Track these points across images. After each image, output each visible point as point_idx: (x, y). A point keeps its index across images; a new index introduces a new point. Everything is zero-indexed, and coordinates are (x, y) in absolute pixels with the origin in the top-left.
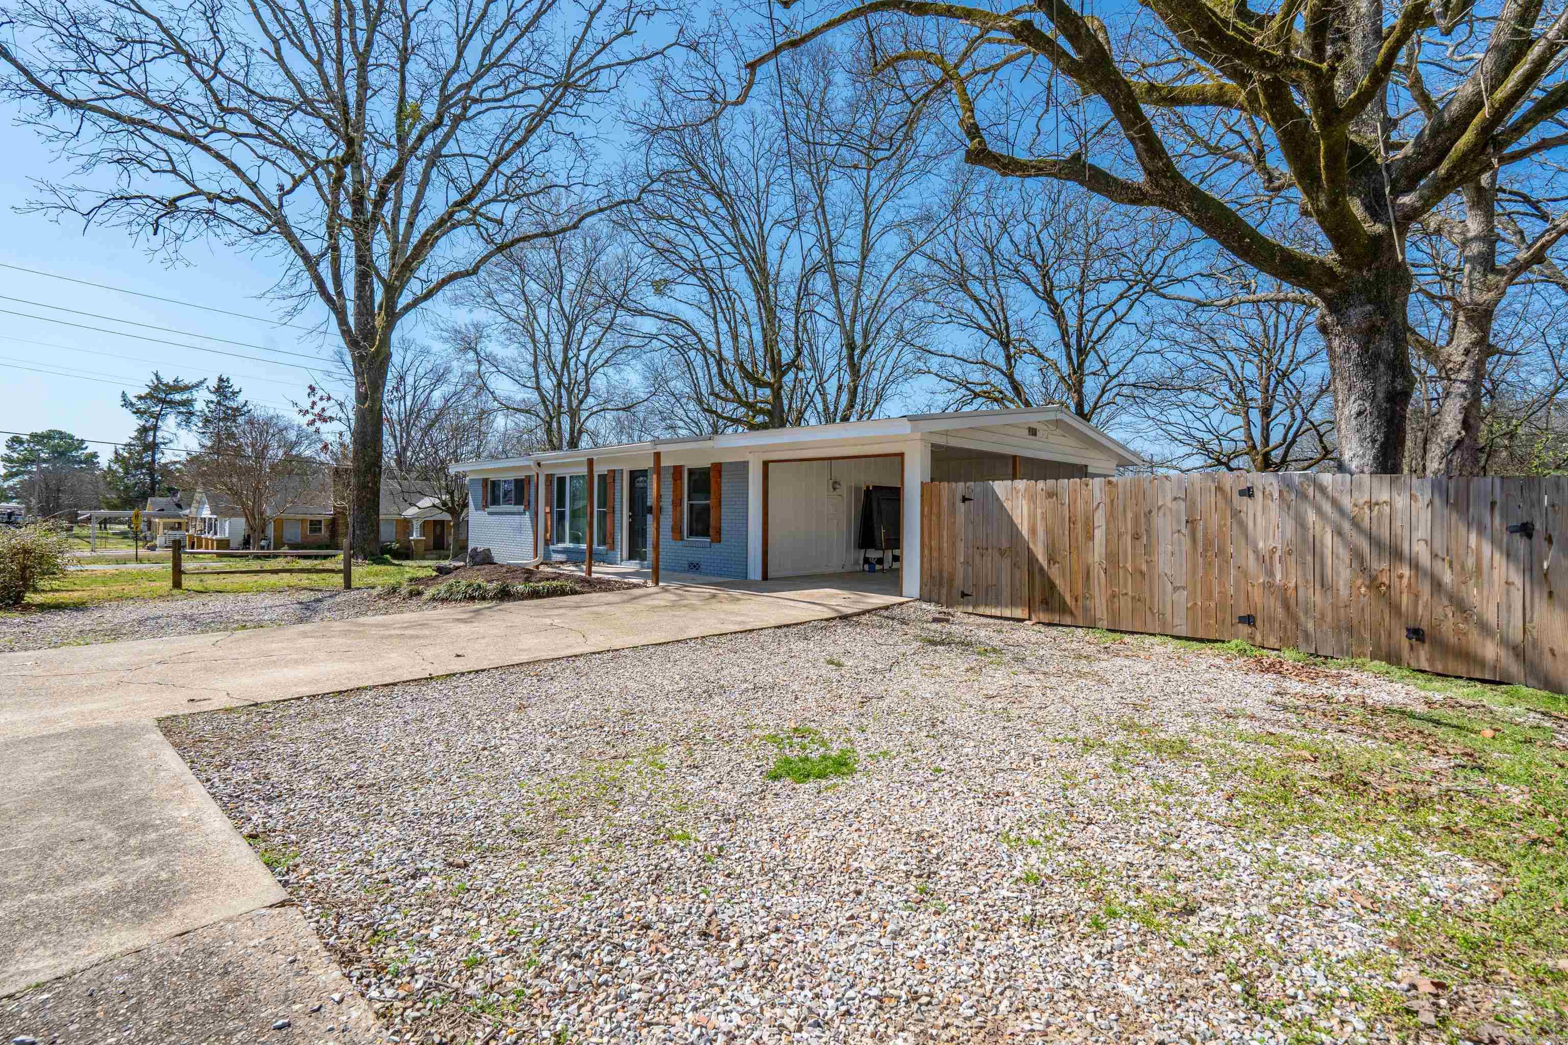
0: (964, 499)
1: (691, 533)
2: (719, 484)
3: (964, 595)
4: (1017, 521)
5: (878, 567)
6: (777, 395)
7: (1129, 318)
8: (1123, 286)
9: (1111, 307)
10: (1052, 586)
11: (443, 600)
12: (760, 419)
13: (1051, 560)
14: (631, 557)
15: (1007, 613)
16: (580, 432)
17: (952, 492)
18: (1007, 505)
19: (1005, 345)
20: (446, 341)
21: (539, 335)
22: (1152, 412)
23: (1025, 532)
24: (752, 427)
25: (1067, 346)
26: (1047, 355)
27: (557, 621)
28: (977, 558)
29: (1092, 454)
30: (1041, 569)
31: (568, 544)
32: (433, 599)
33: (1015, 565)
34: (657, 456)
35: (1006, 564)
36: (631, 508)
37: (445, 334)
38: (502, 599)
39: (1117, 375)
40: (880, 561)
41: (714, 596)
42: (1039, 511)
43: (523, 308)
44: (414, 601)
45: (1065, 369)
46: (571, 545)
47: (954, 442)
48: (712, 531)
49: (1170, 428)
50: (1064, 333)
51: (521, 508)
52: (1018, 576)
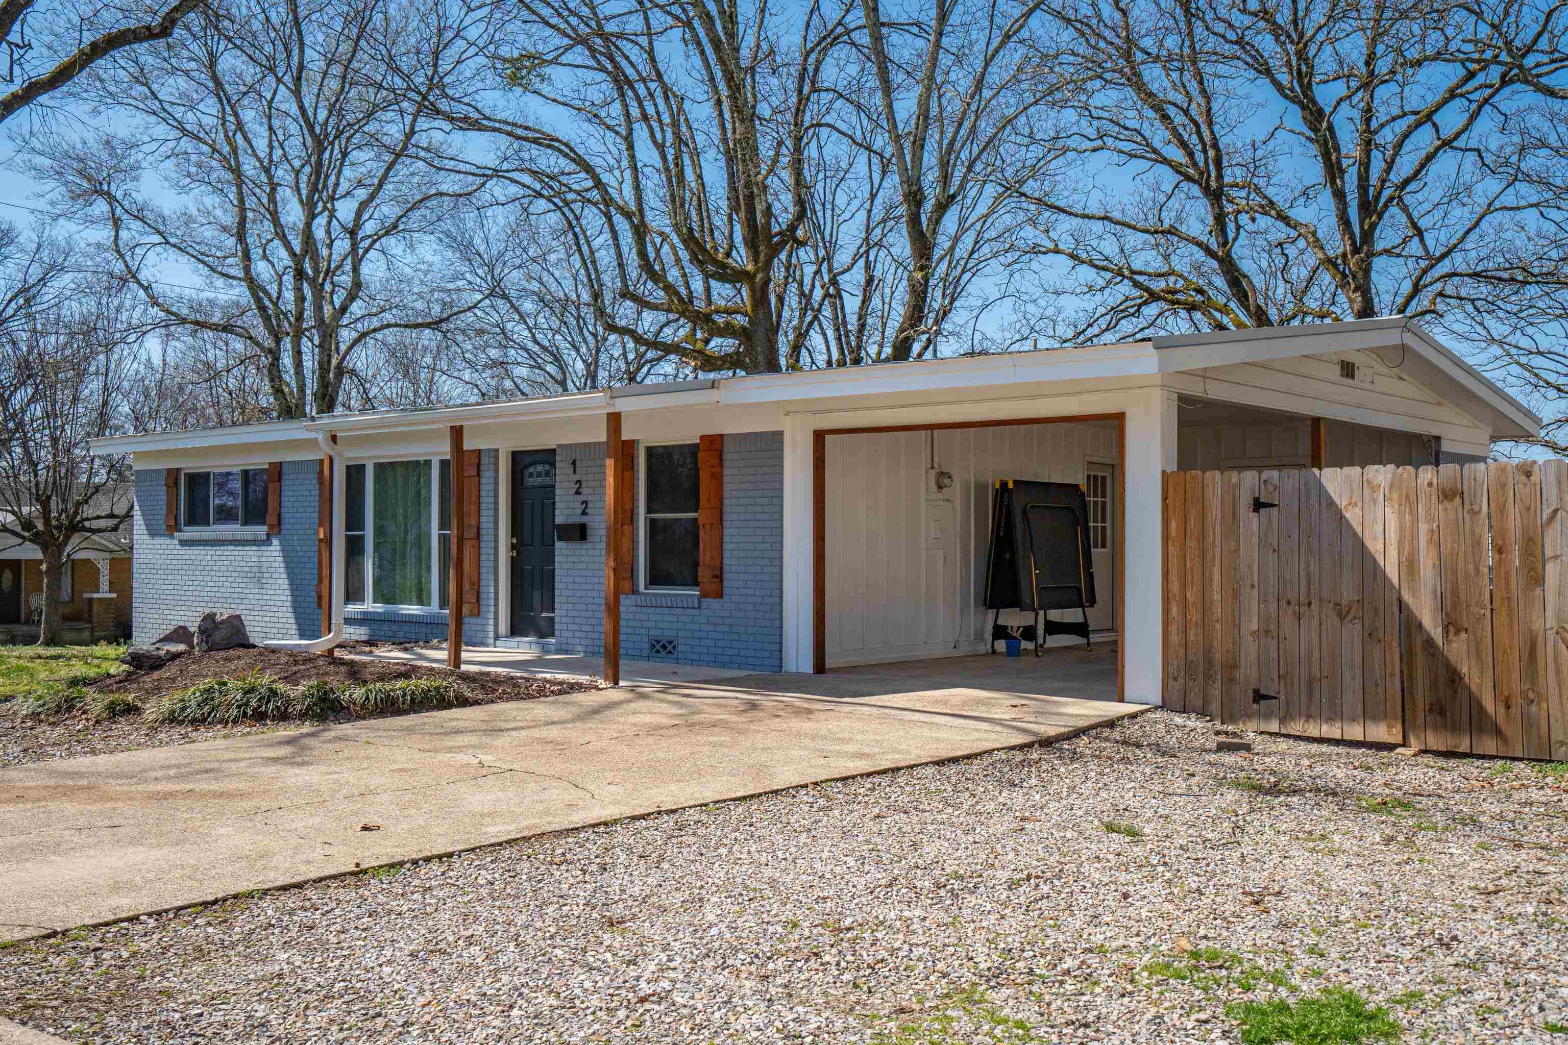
0: (1258, 505)
1: (655, 579)
2: (717, 478)
3: (1258, 697)
4: (1375, 547)
5: (1025, 645)
6: (760, 298)
7: (1472, 139)
8: (1454, 73)
9: (1429, 117)
10: (1454, 678)
11: (198, 722)
12: (719, 345)
13: (1451, 625)
14: (515, 630)
15: (1355, 732)
16: (340, 371)
17: (1232, 493)
18: (1352, 516)
19: (1215, 195)
20: (40, 173)
21: (249, 167)
22: (1498, 329)
23: (1392, 573)
24: (709, 363)
25: (1340, 195)
26: (1291, 213)
27: (487, 759)
28: (1287, 621)
29: (1447, 413)
30: (1429, 642)
31: (369, 606)
32: (172, 719)
33: (1371, 635)
34: (615, 420)
35: (1352, 633)
36: (516, 528)
37: (40, 161)
38: (321, 718)
39: (1443, 256)
40: (1029, 633)
41: (753, 706)
42: (1423, 528)
43: (210, 106)
44: (123, 725)
45: (1336, 245)
46: (379, 608)
47: (1217, 392)
48: (703, 574)
49: (1537, 361)
50: (1334, 171)
51: (261, 531)
52: (1377, 654)
